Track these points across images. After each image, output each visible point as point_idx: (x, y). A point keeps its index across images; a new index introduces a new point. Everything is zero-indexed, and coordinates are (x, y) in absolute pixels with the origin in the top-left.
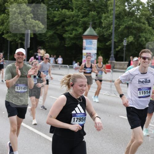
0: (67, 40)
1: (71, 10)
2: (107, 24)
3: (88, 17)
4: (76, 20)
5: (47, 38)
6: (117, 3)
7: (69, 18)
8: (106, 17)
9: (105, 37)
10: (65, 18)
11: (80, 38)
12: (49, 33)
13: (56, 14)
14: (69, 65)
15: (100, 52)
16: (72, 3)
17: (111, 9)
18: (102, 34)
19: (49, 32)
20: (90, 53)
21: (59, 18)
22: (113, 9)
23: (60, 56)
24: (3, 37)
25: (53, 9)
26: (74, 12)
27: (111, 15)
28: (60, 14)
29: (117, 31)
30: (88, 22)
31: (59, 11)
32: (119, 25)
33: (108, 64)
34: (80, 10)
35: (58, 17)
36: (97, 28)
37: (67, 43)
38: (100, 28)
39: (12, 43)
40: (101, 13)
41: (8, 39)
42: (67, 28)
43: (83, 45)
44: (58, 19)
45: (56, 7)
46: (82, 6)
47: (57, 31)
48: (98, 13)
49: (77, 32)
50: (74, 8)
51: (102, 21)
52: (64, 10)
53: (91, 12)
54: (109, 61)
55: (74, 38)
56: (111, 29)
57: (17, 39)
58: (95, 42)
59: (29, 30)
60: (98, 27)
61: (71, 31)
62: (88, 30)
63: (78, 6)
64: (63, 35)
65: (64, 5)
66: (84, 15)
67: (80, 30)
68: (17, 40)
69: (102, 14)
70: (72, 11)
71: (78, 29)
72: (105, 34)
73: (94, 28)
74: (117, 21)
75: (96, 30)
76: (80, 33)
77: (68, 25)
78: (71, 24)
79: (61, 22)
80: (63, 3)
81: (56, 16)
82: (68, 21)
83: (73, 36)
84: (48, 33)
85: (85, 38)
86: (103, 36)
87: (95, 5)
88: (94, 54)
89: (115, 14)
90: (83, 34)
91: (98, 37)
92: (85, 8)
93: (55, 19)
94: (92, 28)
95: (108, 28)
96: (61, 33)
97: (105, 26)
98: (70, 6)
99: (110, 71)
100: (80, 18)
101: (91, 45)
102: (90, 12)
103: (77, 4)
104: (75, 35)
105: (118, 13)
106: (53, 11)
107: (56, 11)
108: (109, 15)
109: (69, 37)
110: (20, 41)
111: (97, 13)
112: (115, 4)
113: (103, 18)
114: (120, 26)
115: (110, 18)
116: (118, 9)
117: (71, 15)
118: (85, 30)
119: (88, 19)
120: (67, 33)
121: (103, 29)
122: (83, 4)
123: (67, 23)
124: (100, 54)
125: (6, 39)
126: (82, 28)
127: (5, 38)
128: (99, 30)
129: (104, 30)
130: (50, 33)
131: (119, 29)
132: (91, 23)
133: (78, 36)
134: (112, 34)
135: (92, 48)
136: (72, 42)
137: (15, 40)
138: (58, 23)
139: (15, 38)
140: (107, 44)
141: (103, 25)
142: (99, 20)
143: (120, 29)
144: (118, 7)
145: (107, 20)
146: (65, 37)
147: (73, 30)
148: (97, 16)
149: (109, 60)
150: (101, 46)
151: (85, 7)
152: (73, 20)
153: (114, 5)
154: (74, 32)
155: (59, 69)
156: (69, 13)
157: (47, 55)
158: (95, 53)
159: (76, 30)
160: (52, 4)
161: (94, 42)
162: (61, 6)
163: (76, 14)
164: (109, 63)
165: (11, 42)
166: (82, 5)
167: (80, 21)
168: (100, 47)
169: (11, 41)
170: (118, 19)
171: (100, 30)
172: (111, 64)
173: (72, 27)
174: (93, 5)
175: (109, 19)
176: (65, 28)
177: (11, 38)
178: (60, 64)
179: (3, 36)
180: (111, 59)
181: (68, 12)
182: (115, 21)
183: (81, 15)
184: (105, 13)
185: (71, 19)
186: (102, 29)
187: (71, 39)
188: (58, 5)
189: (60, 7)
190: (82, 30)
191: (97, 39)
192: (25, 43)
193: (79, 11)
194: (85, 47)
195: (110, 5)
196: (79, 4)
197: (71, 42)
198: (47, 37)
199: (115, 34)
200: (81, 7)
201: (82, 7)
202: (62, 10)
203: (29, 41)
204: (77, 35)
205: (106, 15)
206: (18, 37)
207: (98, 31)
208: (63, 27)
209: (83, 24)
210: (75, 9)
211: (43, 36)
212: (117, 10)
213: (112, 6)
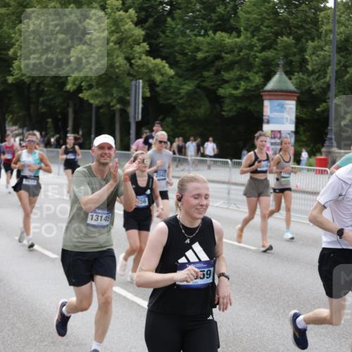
0: (227, 101)
1: (234, 34)
2: (317, 64)
3: (275, 49)
4: (246, 56)
5: (180, 99)
6: (340, 16)
7: (232, 51)
8: (315, 48)
9: (314, 93)
10: (221, 51)
11: (256, 97)
12: (185, 87)
13: (202, 43)
14: (231, 160)
15: (302, 129)
16: (238, 17)
17: (326, 31)
18: (307, 88)
19: (185, 84)
20: (280, 132)
21: (207, 52)
22: (331, 31)
23: (211, 139)
24: (80, 98)
25: (195, 32)
26: (242, 37)
27: (326, 44)
28: (209, 44)
29: (341, 80)
30: (273, 60)
31: (209, 36)
32: (346, 67)
33: (321, 155)
34: (255, 33)
35: (206, 49)
36: (296, 74)
37: (225, 109)
38: (304, 74)
39: (101, 111)
40: (304, 40)
41: (92, 101)
42: (226, 76)
43: (265, 114)
44: (207, 54)
45: (202, 28)
46: (262, 25)
47: (203, 81)
48: (298, 39)
49: (250, 84)
50: (242, 29)
51: (307, 57)
52: (219, 34)
53: (282, 37)
54: (324, 150)
55: (243, 96)
56: (328, 75)
57: (112, 101)
58: (291, 105)
59: (141, 81)
60: (298, 72)
61: (236, 82)
62: (276, 78)
63: (251, 25)
64: (217, 90)
65: (219, 22)
66: (265, 44)
67: (257, 79)
68: (112, 104)
69: (307, 41)
70: (238, 37)
71: (251, 78)
72: (314, 87)
73: (289, 74)
74: (341, 56)
75: (293, 77)
76: (257, 86)
77: (230, 67)
78: (237, 65)
79: (213, 62)
80: (216, 18)
81: (201, 47)
82: (228, 58)
83: (240, 93)
84: (183, 87)
85: (268, 97)
86: (310, 91)
87: (291, 21)
88: (289, 134)
89: (337, 42)
90: (263, 88)
91: (298, 95)
92: (268, 29)
93: (200, 55)
94: (283, 73)
95: (321, 73)
96: (213, 86)
97: (313, 70)
98: (234, 23)
99: (325, 171)
100: (257, 51)
101: (283, 112)
102: (279, 37)
103: (248, 19)
104: (246, 90)
105: (343, 39)
106: (194, 37)
107: (200, 35)
108: (323, 43)
109: (231, 95)
110: (118, 106)
111: (294, 38)
112: (337, 17)
113: (309, 51)
114: (348, 69)
115: (325, 51)
116: (342, 29)
117: (236, 44)
118: (268, 78)
119: (273, 54)
120: (226, 85)
121: (309, 76)
122: (263, 20)
123: (226, 64)
124: (301, 133)
125: (87, 100)
126: (261, 74)
127: (85, 99)
128: (300, 78)
129: (311, 79)
130: (188, 87)
131: (345, 75)
132: (281, 62)
133: (253, 93)
134: (329, 86)
135: (285, 120)
136: (239, 105)
137: (109, 104)
138: (206, 64)
139: (109, 99)
140: (318, 110)
141: (309, 67)
142: (299, 54)
143: (348, 76)
144: (343, 24)
145: (318, 56)
146: (222, 95)
147: (240, 78)
148: (295, 47)
149: (323, 146)
150: (306, 114)
151: (267, 27)
152: (239, 55)
153: (334, 21)
154: (243, 83)
155: (207, 168)
156: (230, 41)
157: (163, 135)
158: (292, 132)
159: (247, 79)
160: (193, 21)
161: (288, 107)
162: (212, 24)
163: (247, 44)
164: (324, 154)
165: (98, 108)
166: (260, 23)
167: (257, 59)
168: (304, 116)
169: (99, 105)
170: (342, 52)
171: (303, 79)
172: (327, 155)
173: (238, 73)
174: (286, 22)
175: (322, 53)
176: (223, 76)
177: (99, 99)
178: (211, 157)
179: (81, 95)
180: (327, 143)
181: (229, 38)
182: (335, 58)
183: (257, 45)
184: (313, 40)
185: (236, 53)
186: (306, 75)
187: (236, 99)
188: (205, 22)
189: (211, 27)
190: (262, 80)
191: (296, 99)
192: (131, 110)
193: (254, 36)
194: (268, 116)
195: (325, 20)
196: (255, 19)
197: (235, 105)
198: (182, 94)
199: (335, 86)
200: (258, 25)
201: (262, 27)
202: (215, 33)
203: (141, 106)
204: (249, 90)
205: (316, 43)
206: (115, 95)
207: (298, 80)
208: (218, 72)
209: (264, 65)
210: (244, 32)
211: (172, 93)
212: (341, 33)
213: (328, 23)
